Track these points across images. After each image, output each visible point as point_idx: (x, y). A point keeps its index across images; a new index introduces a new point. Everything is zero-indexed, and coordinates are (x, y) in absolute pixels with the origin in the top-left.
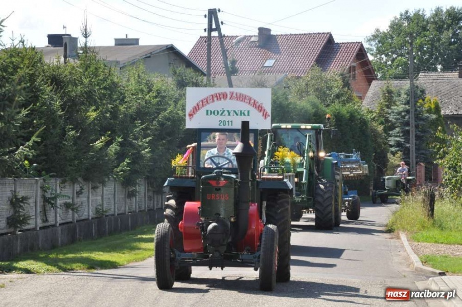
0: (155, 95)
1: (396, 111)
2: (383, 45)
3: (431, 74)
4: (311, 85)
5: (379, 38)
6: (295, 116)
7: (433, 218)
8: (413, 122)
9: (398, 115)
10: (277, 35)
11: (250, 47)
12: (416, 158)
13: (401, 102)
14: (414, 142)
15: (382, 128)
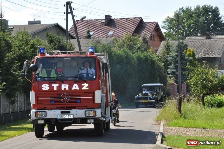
0: (30, 47)
1: (172, 56)
2: (171, 24)
3: (192, 38)
4: (125, 42)
5: (169, 21)
6: (115, 58)
7: (181, 112)
8: (179, 61)
9: (172, 58)
10: (115, 19)
11: (101, 25)
12: (182, 80)
13: (174, 51)
14: (180, 71)
15: (163, 64)
